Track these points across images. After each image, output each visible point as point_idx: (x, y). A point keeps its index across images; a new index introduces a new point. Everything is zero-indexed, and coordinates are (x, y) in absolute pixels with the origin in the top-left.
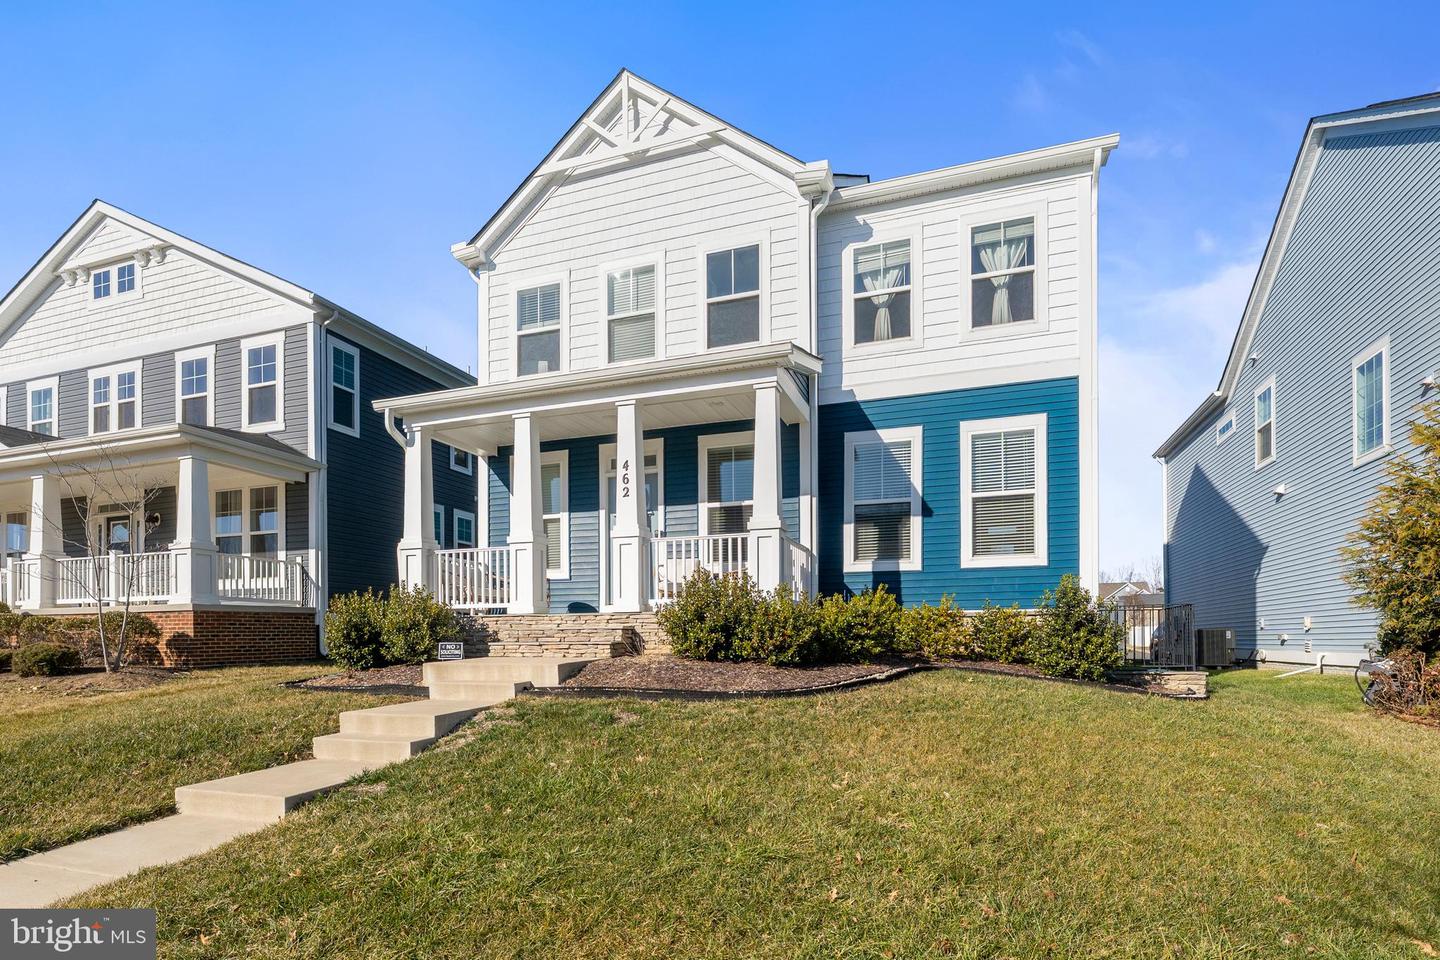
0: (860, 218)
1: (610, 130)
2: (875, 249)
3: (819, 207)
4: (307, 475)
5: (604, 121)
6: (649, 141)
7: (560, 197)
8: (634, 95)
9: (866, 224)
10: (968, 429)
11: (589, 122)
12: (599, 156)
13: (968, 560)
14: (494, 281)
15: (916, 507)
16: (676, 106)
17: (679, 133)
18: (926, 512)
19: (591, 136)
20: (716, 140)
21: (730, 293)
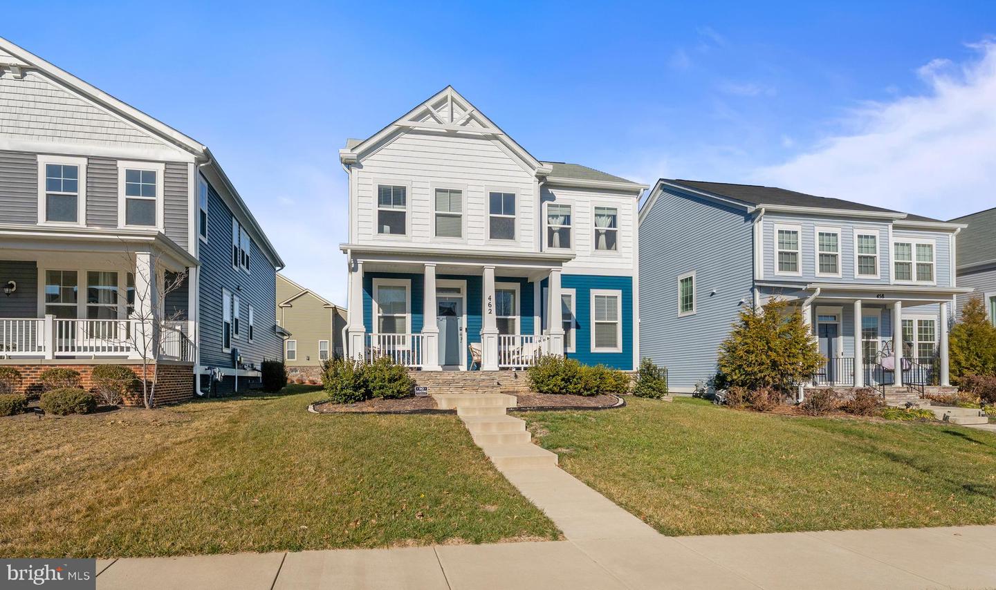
0: (550, 190)
1: (438, 111)
2: (557, 206)
3: (542, 183)
4: (187, 268)
5: (436, 106)
6: (456, 126)
7: (404, 139)
8: (453, 100)
9: (552, 193)
10: (594, 293)
11: (429, 105)
12: (429, 124)
13: (594, 349)
14: (361, 175)
15: (573, 324)
16: (476, 113)
17: (474, 128)
18: (578, 327)
19: (427, 112)
20: (495, 137)
21: (501, 214)
